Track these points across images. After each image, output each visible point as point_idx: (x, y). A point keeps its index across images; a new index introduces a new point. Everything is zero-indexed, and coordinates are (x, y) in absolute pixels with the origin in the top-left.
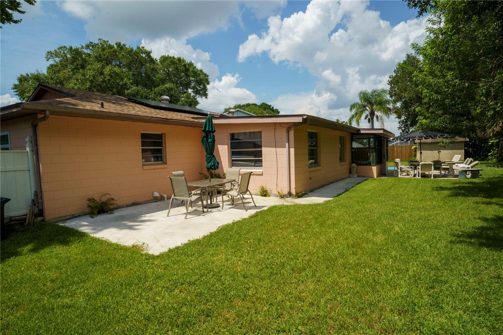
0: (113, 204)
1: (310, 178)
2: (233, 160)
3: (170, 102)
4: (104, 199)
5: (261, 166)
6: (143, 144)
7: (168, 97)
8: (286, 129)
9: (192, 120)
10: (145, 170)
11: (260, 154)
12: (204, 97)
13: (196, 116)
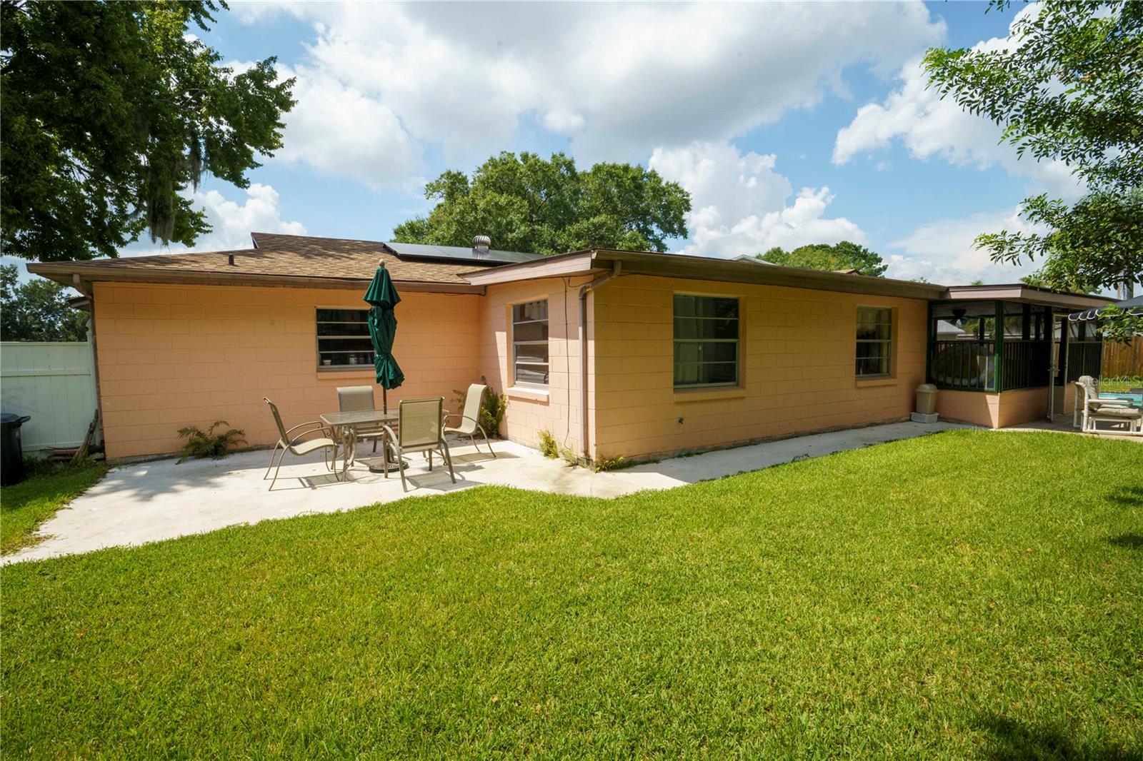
0: (235, 442)
1: (681, 421)
2: (519, 367)
3: (492, 246)
5: (546, 382)
6: (321, 330)
7: (486, 239)
8: (579, 291)
10: (320, 380)
11: (543, 353)
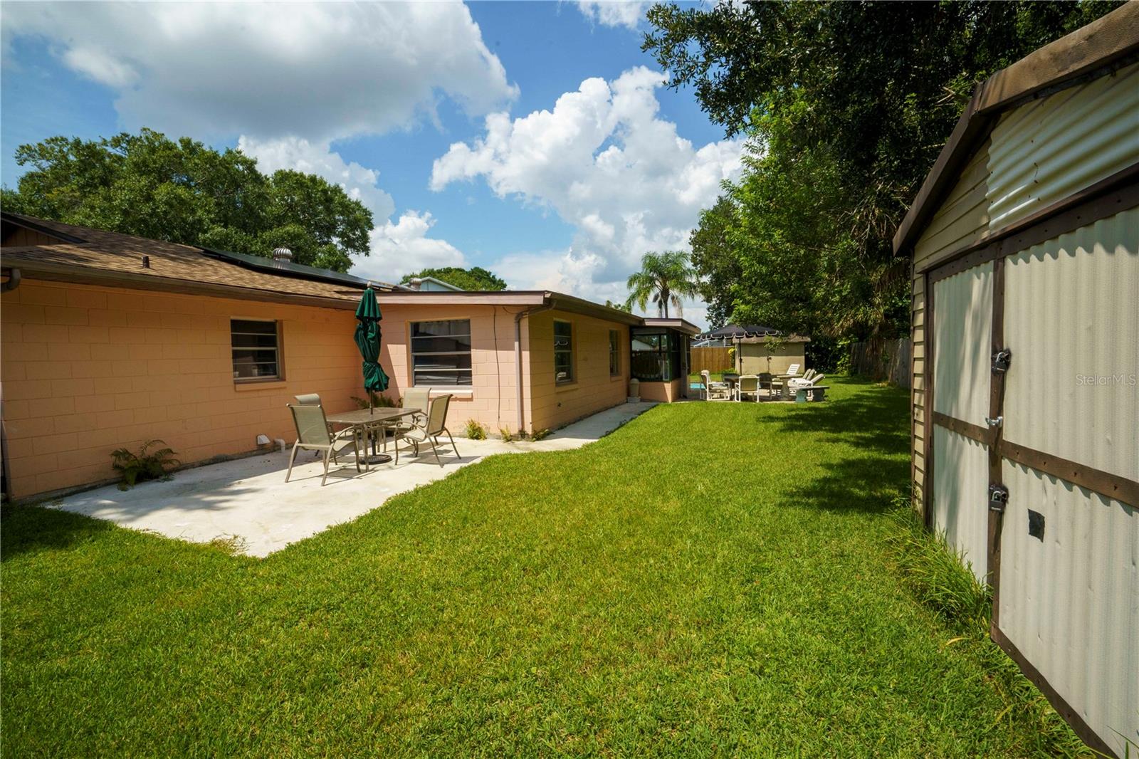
0: (170, 461)
1: (559, 405)
2: (417, 373)
3: (295, 260)
4: (151, 451)
5: (470, 383)
6: (236, 340)
7: (288, 251)
8: (514, 316)
9: (337, 296)
10: (239, 392)
11: (467, 361)
12: (363, 254)
13: (344, 289)
